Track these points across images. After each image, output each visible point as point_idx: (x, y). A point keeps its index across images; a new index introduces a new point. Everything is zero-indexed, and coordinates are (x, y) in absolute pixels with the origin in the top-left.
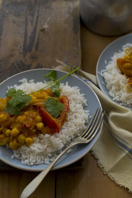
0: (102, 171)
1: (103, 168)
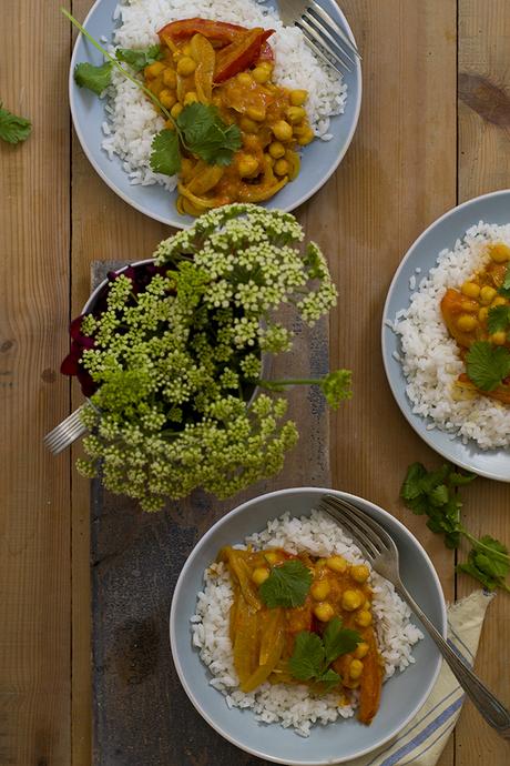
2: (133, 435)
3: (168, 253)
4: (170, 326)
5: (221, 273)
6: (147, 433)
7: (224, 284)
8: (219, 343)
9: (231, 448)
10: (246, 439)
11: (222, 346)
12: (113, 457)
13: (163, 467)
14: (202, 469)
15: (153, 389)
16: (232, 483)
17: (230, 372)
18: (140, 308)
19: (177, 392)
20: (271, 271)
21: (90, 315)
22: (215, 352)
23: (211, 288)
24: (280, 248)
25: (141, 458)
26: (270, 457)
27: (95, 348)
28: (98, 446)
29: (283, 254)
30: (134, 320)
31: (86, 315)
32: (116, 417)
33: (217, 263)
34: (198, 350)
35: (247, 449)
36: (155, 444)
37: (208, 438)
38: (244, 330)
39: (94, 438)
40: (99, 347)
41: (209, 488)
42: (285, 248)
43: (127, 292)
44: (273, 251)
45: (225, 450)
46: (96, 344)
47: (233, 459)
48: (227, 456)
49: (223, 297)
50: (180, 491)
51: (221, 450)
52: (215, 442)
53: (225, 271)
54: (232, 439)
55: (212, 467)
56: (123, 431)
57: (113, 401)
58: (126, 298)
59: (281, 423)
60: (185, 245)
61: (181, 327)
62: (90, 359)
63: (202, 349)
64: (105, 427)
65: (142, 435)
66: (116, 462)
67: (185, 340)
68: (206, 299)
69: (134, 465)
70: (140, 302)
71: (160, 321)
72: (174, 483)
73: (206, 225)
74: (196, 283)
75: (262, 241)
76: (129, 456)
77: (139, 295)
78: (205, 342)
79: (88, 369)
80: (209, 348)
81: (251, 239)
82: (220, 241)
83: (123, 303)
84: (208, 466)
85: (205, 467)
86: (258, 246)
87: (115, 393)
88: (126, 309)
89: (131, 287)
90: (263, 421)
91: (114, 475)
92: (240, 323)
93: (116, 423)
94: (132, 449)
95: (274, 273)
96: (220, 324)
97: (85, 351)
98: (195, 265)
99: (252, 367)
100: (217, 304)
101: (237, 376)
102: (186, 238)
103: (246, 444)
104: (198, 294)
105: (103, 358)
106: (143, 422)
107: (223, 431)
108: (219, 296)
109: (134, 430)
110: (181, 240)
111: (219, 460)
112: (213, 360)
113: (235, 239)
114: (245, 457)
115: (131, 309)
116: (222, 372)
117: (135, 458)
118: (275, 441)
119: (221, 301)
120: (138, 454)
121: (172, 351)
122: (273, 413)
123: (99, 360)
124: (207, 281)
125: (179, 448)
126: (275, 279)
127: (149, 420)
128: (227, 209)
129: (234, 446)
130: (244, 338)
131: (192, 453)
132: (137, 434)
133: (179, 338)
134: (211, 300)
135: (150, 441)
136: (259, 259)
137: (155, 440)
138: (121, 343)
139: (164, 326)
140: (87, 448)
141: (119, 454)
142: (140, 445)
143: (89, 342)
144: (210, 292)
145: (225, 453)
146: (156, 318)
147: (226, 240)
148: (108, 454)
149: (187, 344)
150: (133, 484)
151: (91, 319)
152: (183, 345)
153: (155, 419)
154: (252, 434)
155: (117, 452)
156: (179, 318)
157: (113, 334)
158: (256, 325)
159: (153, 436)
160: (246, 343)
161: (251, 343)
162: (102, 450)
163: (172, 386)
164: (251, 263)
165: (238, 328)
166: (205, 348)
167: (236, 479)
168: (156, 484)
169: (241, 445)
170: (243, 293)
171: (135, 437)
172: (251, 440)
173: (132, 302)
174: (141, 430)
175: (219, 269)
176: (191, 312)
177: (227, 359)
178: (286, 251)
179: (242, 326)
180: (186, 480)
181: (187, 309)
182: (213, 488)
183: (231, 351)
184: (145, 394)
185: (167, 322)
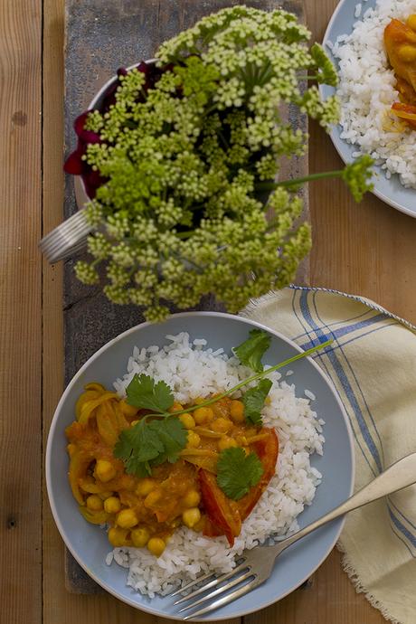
0: (351, 583)
1: (356, 576)
2: (147, 229)
3: (172, 53)
4: (176, 127)
5: (232, 69)
6: (161, 228)
7: (235, 82)
8: (233, 144)
9: (247, 244)
10: (263, 234)
11: (236, 147)
12: (122, 255)
13: (176, 266)
14: (216, 268)
15: (167, 182)
16: (246, 289)
17: (245, 173)
18: (149, 104)
19: (194, 185)
20: (281, 64)
21: (97, 112)
22: (228, 155)
23: (221, 87)
24: (289, 44)
25: (153, 256)
26: (286, 259)
27: (101, 143)
28: (105, 244)
29: (293, 51)
30: (140, 117)
31: (92, 111)
32: (124, 214)
33: (228, 60)
34: (208, 153)
35: (263, 247)
36: (170, 239)
37: (223, 231)
38: (258, 129)
39: (101, 236)
40: (106, 141)
41: (222, 294)
42: (294, 45)
43: (139, 87)
44: (282, 49)
45: (241, 245)
46: (102, 138)
47: (249, 258)
48: (243, 253)
49: (234, 96)
50: (191, 297)
51: (236, 246)
52: (231, 236)
53: (237, 67)
54: (248, 233)
55: (227, 266)
56: (135, 225)
57: (122, 196)
58: (136, 94)
59: (297, 223)
60: (190, 44)
61: (191, 126)
62: (95, 154)
63: (212, 153)
64: (114, 225)
65: (155, 230)
66: (126, 261)
67: (194, 140)
68: (216, 98)
69: (145, 264)
70: (150, 98)
71: (165, 122)
72: (185, 287)
73: (209, 25)
74: (204, 79)
75: (269, 38)
76: (140, 254)
77: (150, 91)
78: (216, 145)
79: (93, 165)
80: (221, 151)
81: (258, 37)
82: (227, 40)
83: (133, 99)
84: (224, 264)
85: (220, 267)
86: (266, 44)
87: (125, 186)
88: (134, 105)
89: (143, 82)
90: (280, 216)
91: (121, 278)
92: (254, 122)
93: (125, 220)
94: (143, 245)
95: (285, 66)
96: (232, 127)
97: (90, 146)
98: (204, 64)
99: (269, 169)
100: (229, 103)
101: (252, 178)
102: (190, 37)
103: (263, 240)
104: (206, 92)
105: (109, 153)
106: (158, 215)
107: (239, 224)
108: (231, 95)
109: (147, 223)
110: (185, 39)
111: (234, 257)
112: (225, 163)
113: (243, 35)
114: (262, 255)
115: (140, 105)
116: (236, 174)
117: (147, 256)
118: (293, 240)
119: (232, 100)
120: (150, 251)
121: (181, 152)
122: (290, 210)
123: (106, 155)
124: (216, 78)
125: (195, 245)
126: (286, 71)
127: (165, 213)
128: (230, 11)
129: (251, 243)
130: (259, 138)
131: (207, 248)
132: (151, 228)
133: (187, 139)
134: (222, 99)
135: (163, 237)
136: (268, 54)
137: (169, 237)
138: (130, 137)
139: (169, 128)
140: (93, 247)
141: (129, 252)
142: (152, 242)
143: (95, 138)
144: (220, 91)
145: (242, 249)
146: (161, 118)
147: (232, 39)
148: (117, 252)
149: (196, 145)
150: (140, 287)
151: (97, 116)
152: (191, 147)
153: (171, 212)
154: (269, 229)
155: (127, 249)
156: (190, 116)
157: (121, 128)
158: (271, 124)
159: (168, 232)
160: (260, 144)
161: (266, 143)
162: (109, 249)
163: (189, 179)
164: (260, 58)
165: (252, 128)
166: (216, 151)
167: (250, 283)
168: (166, 287)
169: (257, 241)
170: (259, 97)
171: (149, 231)
172: (268, 236)
173: (141, 98)
174: (156, 224)
175: (230, 64)
176: (201, 110)
177: (241, 161)
178: (294, 48)
179: (256, 126)
180: (199, 283)
181: (197, 107)
182: (226, 295)
183: (246, 152)
184: (158, 188)
185: (174, 123)
